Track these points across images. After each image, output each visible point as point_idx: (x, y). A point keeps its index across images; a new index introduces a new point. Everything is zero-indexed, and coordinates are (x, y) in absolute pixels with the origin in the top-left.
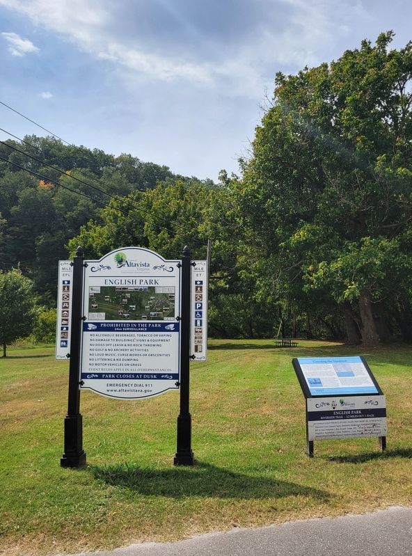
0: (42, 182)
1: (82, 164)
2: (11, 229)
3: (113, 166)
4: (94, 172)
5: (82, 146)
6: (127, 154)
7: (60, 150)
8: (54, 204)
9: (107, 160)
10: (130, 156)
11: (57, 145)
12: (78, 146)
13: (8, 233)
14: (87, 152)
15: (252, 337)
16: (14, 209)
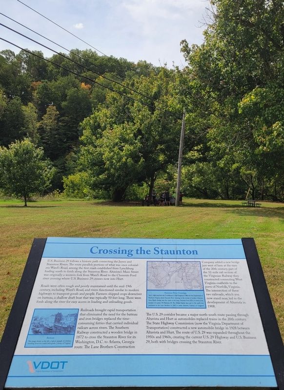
0: (83, 84)
1: (112, 69)
2: (62, 118)
3: (134, 70)
4: (120, 75)
5: (112, 56)
6: (143, 60)
7: (96, 60)
8: (91, 100)
9: (129, 66)
10: (145, 62)
11: (93, 56)
12: (109, 56)
13: (60, 121)
14: (116, 61)
15: (228, 198)
16: (64, 104)
